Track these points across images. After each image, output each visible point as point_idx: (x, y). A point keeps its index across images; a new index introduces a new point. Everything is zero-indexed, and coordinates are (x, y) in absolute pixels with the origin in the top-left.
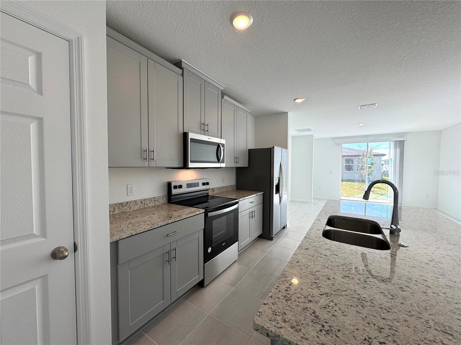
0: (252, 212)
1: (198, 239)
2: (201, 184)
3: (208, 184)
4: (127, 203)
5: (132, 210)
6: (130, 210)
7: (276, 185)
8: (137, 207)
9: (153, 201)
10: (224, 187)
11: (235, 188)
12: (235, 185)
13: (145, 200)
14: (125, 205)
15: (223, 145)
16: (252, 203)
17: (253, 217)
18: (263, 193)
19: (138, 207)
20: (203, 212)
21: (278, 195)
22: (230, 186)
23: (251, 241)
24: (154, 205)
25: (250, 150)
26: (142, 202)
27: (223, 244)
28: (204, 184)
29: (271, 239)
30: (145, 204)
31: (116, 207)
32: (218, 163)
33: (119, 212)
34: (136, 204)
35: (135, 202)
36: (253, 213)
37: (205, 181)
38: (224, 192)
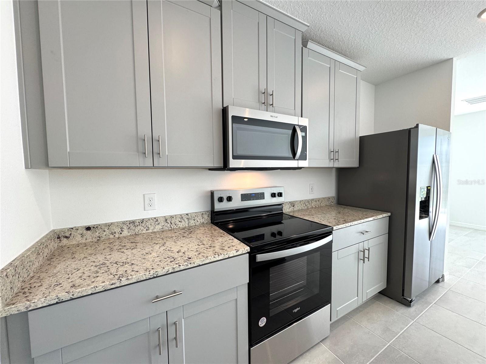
0: (364, 250)
1: (234, 302)
2: (270, 195)
3: (280, 195)
4: (142, 221)
5: (150, 231)
6: (148, 231)
7: (421, 202)
8: (158, 228)
9: (186, 220)
10: (312, 200)
11: (335, 201)
12: (334, 197)
13: (172, 217)
14: (138, 224)
15: (304, 129)
16: (363, 234)
17: (366, 260)
18: (389, 214)
19: (161, 228)
20: (244, 252)
21: (425, 221)
22: (324, 198)
23: (360, 303)
24: (187, 226)
25: (362, 139)
26: (166, 220)
27: (296, 310)
28: (273, 195)
29: (408, 303)
30: (171, 223)
31: (125, 227)
32: (293, 160)
33: (129, 234)
34: (156, 223)
35: (156, 220)
36: (366, 252)
37: (276, 191)
38: (313, 208)
